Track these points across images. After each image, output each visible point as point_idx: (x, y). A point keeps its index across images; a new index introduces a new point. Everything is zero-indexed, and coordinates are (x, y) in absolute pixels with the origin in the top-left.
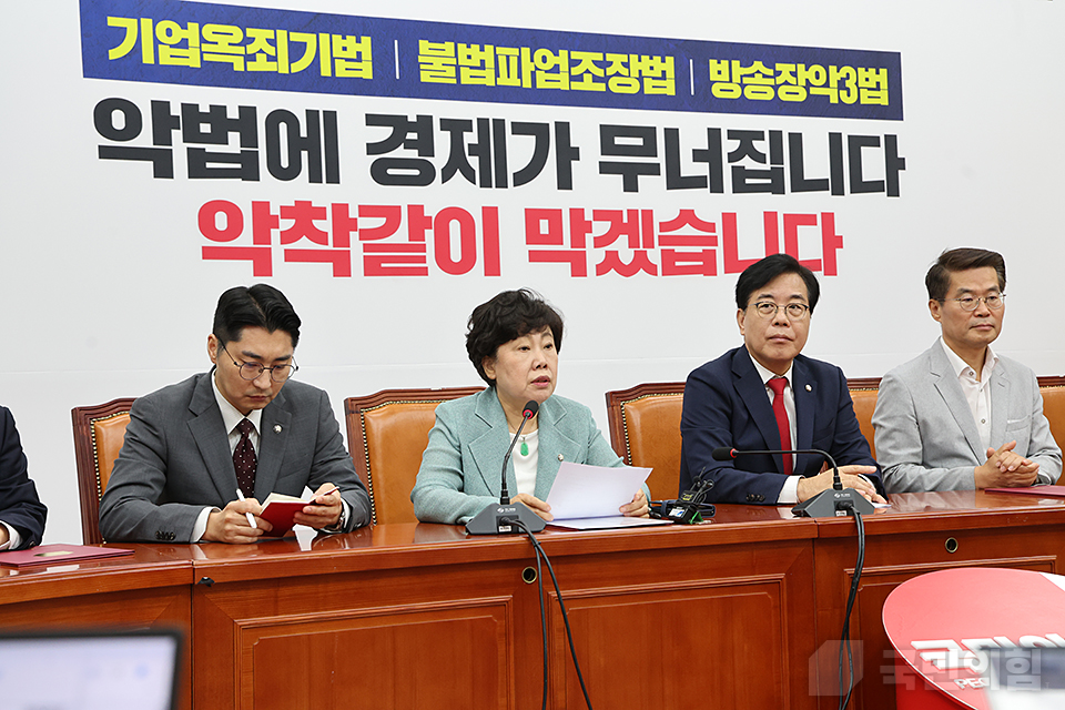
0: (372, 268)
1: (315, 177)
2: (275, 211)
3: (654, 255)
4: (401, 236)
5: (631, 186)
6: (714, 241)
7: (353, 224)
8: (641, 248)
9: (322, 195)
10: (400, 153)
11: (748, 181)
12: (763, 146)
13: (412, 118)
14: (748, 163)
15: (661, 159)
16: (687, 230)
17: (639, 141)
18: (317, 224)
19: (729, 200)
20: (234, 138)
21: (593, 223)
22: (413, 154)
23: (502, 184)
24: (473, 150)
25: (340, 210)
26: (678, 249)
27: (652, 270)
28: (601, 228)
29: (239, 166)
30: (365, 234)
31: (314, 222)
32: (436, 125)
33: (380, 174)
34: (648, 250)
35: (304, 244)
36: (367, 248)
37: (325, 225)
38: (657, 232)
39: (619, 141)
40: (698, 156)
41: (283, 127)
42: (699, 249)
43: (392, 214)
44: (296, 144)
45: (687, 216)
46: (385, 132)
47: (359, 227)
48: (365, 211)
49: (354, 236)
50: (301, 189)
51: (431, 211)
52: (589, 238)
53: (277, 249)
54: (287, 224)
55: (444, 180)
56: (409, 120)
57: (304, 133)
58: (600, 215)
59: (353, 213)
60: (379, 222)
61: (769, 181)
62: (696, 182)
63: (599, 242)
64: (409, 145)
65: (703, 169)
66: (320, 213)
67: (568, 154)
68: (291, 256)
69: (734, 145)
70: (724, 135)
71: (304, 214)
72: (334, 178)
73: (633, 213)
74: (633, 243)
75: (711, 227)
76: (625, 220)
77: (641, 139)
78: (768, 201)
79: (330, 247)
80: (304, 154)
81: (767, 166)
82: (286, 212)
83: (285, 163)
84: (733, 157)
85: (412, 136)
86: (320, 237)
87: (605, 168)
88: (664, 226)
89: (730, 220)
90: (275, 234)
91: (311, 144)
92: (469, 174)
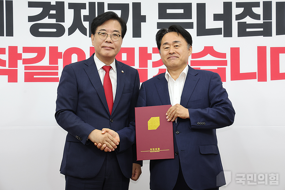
0: (29, 78)
4: (45, 62)
6: (225, 63)
7: (19, 56)
10: (46, 20)
11: (248, 30)
12: (258, 11)
13: (53, 3)
14: (248, 20)
15: (194, 19)
16: (209, 57)
17: (181, 11)
19: (235, 41)
21: (152, 54)
22: (53, 21)
24: (86, 18)
25: (13, 50)
30: (25, 61)
32: (66, 6)
33: (35, 31)
36: (26, 68)
38: (190, 59)
39: (169, 11)
40: (217, 17)
42: (215, 68)
43: (41, 51)
45: (209, 50)
46: (38, 11)
47: (23, 58)
48: (26, 50)
49: (20, 62)
51: (62, 50)
52: (150, 63)
55: (70, 34)
59: (20, 51)
60: (34, 55)
61: (262, 29)
62: (215, 32)
63: (155, 64)
64: (51, 16)
65: (220, 24)
66: (2, 51)
67: (139, 19)
69: (241, 10)
70: (234, 5)
72: (10, 33)
75: (224, 55)
77: (183, 10)
78: (261, 41)
79: (7, 67)
81: (261, 21)
84: (238, 17)
85: (53, 12)
86: (2, 63)
87: (160, 26)
88: (194, 56)
89: (235, 52)
92: (84, 31)
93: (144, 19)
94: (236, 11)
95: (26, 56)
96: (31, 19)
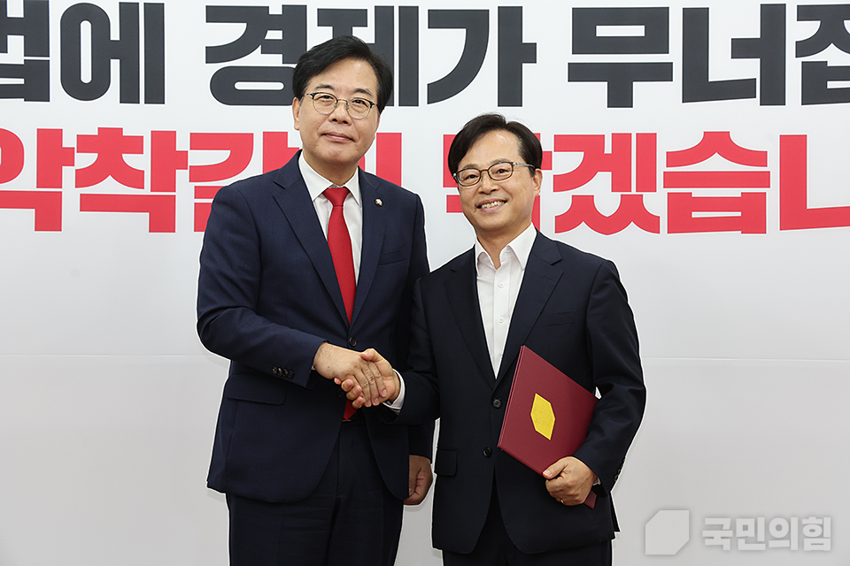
1: (129, 96)
2: (69, 141)
3: (656, 202)
5: (620, 98)
6: (764, 180)
7: (181, 159)
8: (634, 192)
9: (139, 120)
10: (256, 59)
11: (831, 85)
13: (276, 10)
14: (833, 56)
15: (675, 55)
16: (717, 164)
17: (638, 31)
18: (131, 160)
19: (794, 115)
20: (16, 43)
21: (553, 153)
22: (275, 60)
23: (410, 99)
25: (164, 140)
26: (698, 192)
27: (650, 224)
28: (566, 162)
29: (21, 81)
30: (197, 173)
31: (125, 156)
32: (312, 18)
33: (224, 89)
34: (645, 194)
35: (110, 186)
36: (199, 192)
37: (140, 161)
38: (661, 167)
39: (603, 31)
40: (741, 48)
41: (86, 28)
42: (735, 192)
43: (239, 145)
44: (103, 50)
45: (717, 142)
46: (232, 32)
47: (190, 163)
48: (200, 141)
49: (182, 176)
50: (108, 111)
52: (547, 177)
53: (70, 194)
54: (85, 160)
56: (271, 12)
57: (115, 35)
58: (564, 143)
59: (182, 144)
60: (221, 156)
62: (739, 89)
63: (562, 183)
64: (270, 48)
65: (750, 69)
66: (135, 145)
67: (517, 54)
68: (89, 203)
70: (791, 14)
71: (110, 145)
72: (156, 95)
73: (621, 140)
74: (619, 184)
75: (760, 158)
76: (608, 149)
77: (642, 28)
79: (147, 190)
80: (115, 65)
82: (85, 143)
83: (86, 76)
84: (804, 48)
85: (275, 35)
86: (134, 178)
87: (578, 73)
88: (673, 158)
89: (794, 148)
90: (68, 174)
91: (126, 50)
93: (530, 53)
94: (798, 31)
95: (199, 158)
96: (213, 54)
